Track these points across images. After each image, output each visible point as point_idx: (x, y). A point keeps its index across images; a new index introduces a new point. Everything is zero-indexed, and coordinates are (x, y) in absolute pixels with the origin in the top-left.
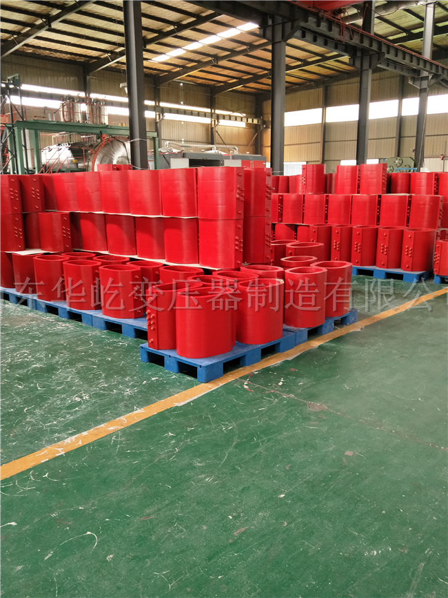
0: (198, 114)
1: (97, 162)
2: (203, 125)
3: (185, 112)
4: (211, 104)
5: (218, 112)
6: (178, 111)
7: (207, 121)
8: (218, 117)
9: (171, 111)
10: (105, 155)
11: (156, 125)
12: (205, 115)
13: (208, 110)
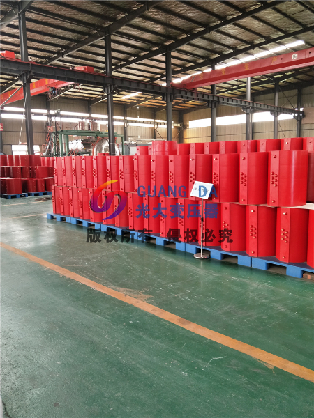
0: (147, 123)
1: (95, 149)
2: (150, 128)
3: (140, 122)
4: (154, 117)
5: (158, 121)
6: (136, 122)
7: (152, 126)
8: (158, 124)
9: (132, 121)
10: (98, 146)
11: (124, 129)
12: (151, 123)
13: (152, 120)
